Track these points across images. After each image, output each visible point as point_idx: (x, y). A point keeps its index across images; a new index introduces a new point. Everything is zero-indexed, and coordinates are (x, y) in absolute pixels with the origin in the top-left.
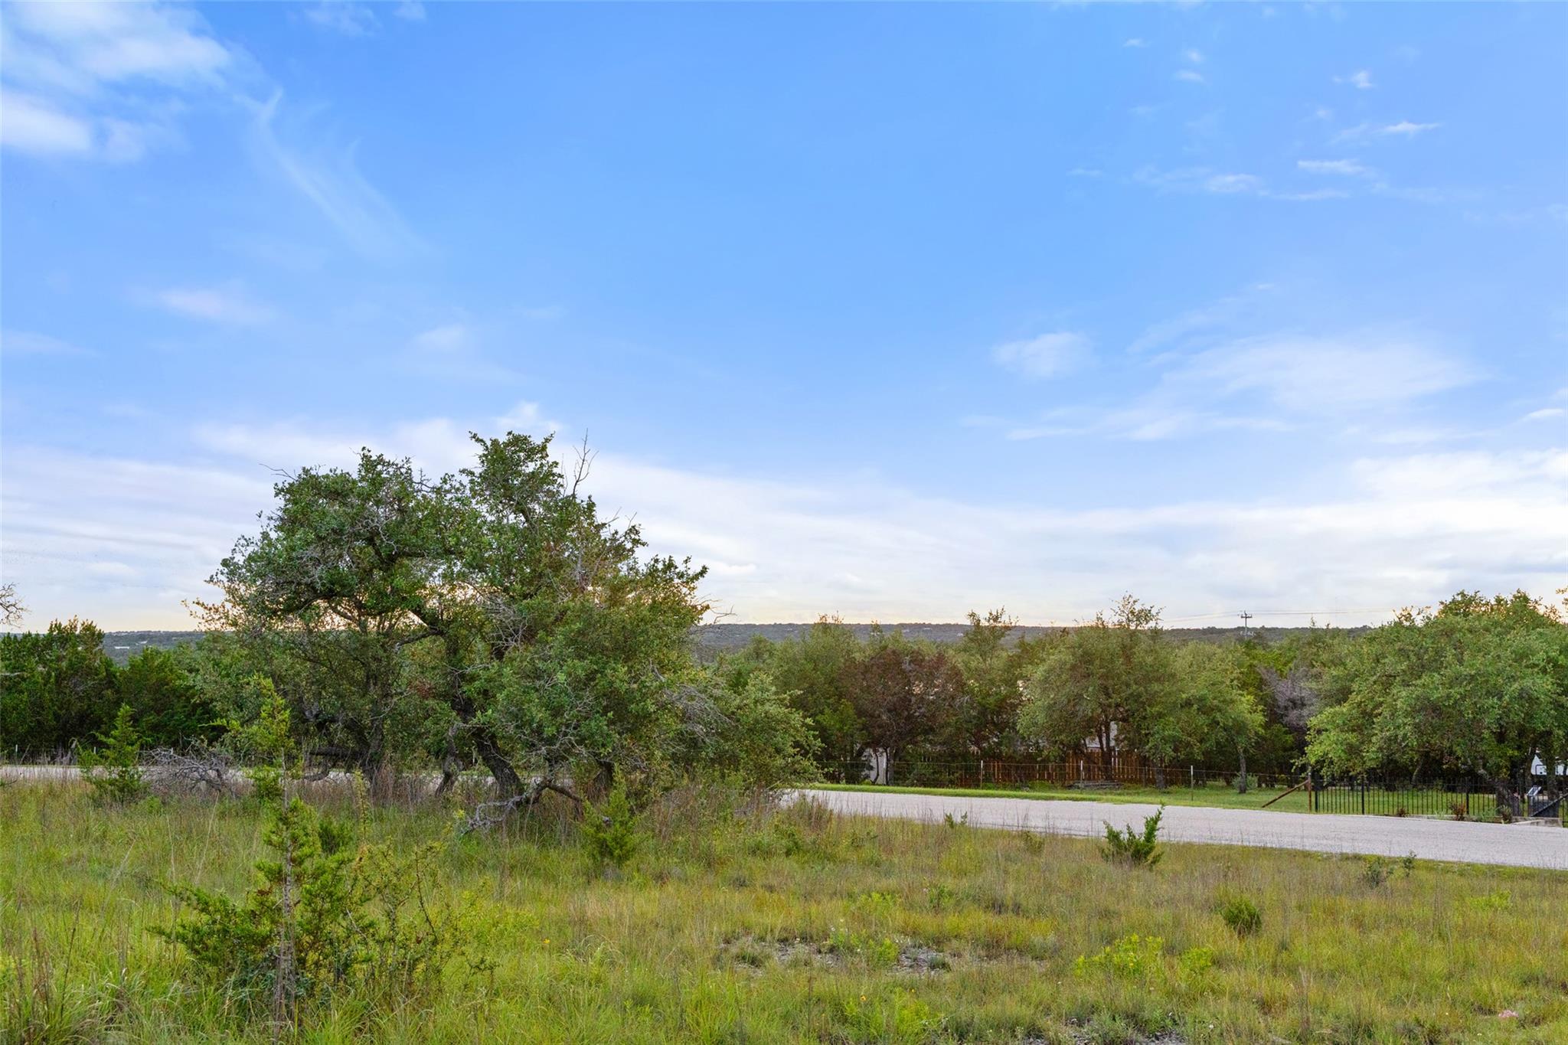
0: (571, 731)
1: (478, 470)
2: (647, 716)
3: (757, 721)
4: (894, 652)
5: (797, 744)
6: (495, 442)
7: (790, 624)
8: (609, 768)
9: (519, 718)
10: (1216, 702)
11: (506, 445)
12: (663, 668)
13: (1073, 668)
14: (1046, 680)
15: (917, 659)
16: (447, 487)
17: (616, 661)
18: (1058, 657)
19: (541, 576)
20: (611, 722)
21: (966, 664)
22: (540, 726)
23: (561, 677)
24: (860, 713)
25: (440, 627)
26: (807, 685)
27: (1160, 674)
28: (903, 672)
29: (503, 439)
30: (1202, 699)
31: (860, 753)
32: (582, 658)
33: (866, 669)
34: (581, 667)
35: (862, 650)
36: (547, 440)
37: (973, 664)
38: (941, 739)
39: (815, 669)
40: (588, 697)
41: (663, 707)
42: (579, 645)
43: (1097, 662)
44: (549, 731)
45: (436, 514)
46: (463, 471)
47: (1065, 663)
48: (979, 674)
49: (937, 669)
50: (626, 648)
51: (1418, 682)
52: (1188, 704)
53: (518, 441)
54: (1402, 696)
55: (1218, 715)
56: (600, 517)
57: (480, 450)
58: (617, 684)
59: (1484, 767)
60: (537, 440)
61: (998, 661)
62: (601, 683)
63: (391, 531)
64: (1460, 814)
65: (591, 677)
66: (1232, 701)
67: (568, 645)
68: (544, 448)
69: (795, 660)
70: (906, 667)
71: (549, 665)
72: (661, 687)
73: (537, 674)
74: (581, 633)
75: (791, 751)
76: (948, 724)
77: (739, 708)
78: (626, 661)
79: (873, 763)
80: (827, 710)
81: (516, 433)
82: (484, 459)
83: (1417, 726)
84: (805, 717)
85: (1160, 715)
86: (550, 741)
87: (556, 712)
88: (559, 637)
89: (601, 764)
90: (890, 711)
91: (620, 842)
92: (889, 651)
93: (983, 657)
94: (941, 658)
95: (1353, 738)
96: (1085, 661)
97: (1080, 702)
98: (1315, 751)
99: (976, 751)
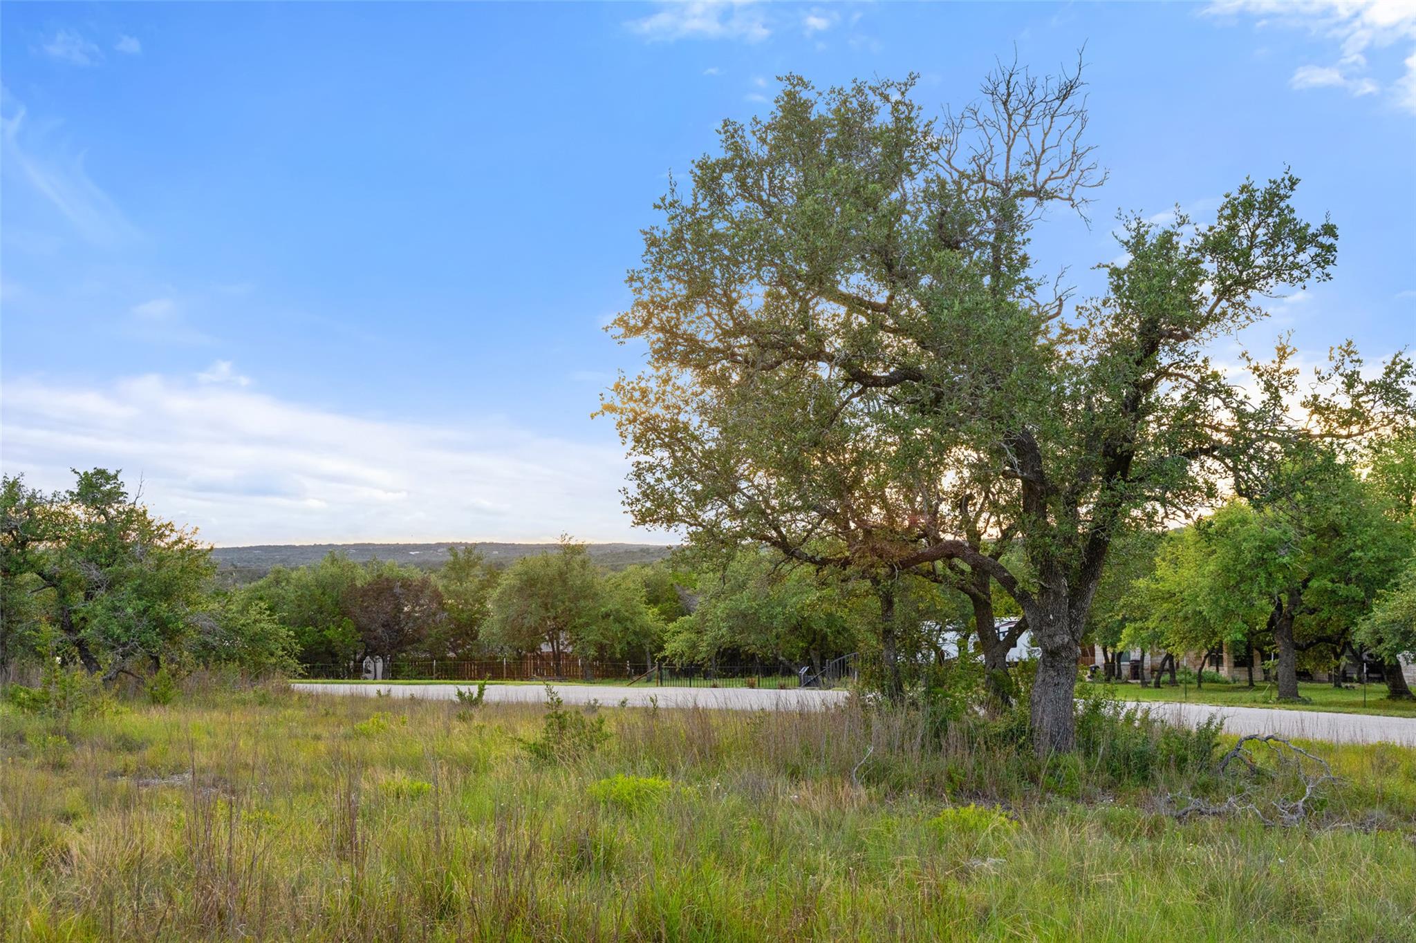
0: (135, 639)
1: (76, 491)
2: (179, 631)
3: (256, 634)
4: (387, 579)
5: (284, 649)
6: (86, 473)
7: (330, 545)
8: (157, 659)
9: (105, 633)
10: (627, 614)
11: (92, 475)
12: (188, 604)
13: (520, 590)
14: (500, 599)
15: (406, 584)
16: (56, 499)
17: (161, 601)
18: (507, 580)
19: (116, 553)
20: (158, 634)
21: (446, 587)
22: (118, 637)
23: (129, 610)
24: (359, 629)
25: (55, 582)
26: (316, 607)
27: (586, 592)
28: (394, 595)
29: (91, 471)
30: (618, 611)
31: (361, 661)
32: (140, 599)
33: (364, 593)
34: (141, 605)
35: (363, 577)
36: (118, 472)
37: (452, 588)
38: (425, 647)
39: (323, 594)
40: (145, 621)
41: (187, 625)
42: (140, 592)
43: (539, 585)
44: (124, 639)
45: (49, 516)
46: (67, 492)
47: (514, 586)
48: (457, 595)
49: (422, 592)
50: (166, 593)
51: (734, 598)
52: (607, 615)
53: (101, 473)
54: (722, 607)
55: (628, 624)
56: (149, 517)
57: (77, 478)
58: (162, 613)
59: (783, 656)
60: (112, 472)
61: (471, 584)
62: (152, 613)
63: (25, 527)
64: (752, 686)
65: (145, 611)
66: (641, 613)
67: (133, 593)
68: (116, 476)
69: (307, 587)
70: (397, 590)
71: (123, 604)
72: (187, 614)
73: (115, 609)
74: (141, 585)
75: (280, 653)
76: (430, 636)
77: (243, 625)
78: (166, 600)
79: (371, 668)
80: (332, 627)
81: (99, 468)
82: (80, 483)
83: (731, 628)
84: (289, 630)
85: (587, 624)
86: (124, 645)
87: (128, 629)
88: (128, 587)
89: (152, 658)
90: (383, 626)
91: (164, 695)
92: (383, 579)
93: (460, 580)
94: (425, 583)
95: (693, 636)
96: (530, 585)
97: (522, 615)
98: (670, 648)
99: (451, 654)
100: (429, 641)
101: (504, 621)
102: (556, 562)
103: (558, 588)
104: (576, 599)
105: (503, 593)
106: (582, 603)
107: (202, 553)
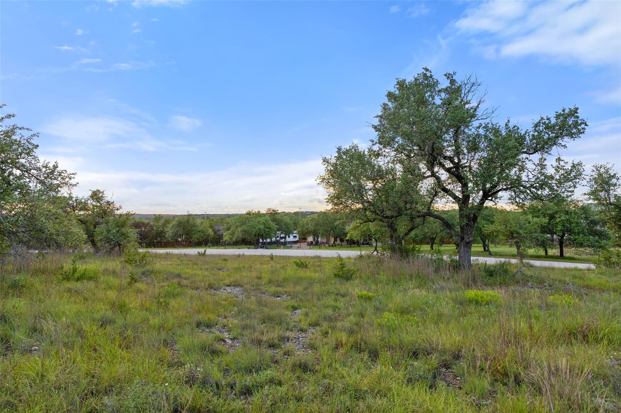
13: (177, 225)
14: (171, 227)
15: (143, 223)
17: (122, 228)
18: (175, 222)
21: (153, 224)
25: (86, 222)
27: (194, 226)
30: (202, 230)
34: (117, 229)
37: (155, 224)
38: (148, 239)
48: (156, 226)
49: (147, 225)
50: (123, 226)
51: (242, 226)
52: (200, 231)
53: (99, 191)
55: (205, 233)
59: (252, 241)
60: (101, 191)
61: (160, 223)
62: (120, 231)
71: (112, 229)
72: (131, 232)
73: (109, 231)
76: (150, 236)
83: (242, 234)
85: (194, 233)
93: (157, 222)
94: (148, 223)
95: (231, 236)
96: (180, 224)
97: (178, 231)
98: (224, 239)
99: (155, 241)
100: (150, 238)
101: (173, 233)
102: (186, 219)
103: (186, 224)
104: (192, 227)
105: (173, 225)
106: (193, 228)
107: (132, 215)
